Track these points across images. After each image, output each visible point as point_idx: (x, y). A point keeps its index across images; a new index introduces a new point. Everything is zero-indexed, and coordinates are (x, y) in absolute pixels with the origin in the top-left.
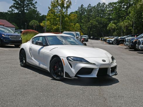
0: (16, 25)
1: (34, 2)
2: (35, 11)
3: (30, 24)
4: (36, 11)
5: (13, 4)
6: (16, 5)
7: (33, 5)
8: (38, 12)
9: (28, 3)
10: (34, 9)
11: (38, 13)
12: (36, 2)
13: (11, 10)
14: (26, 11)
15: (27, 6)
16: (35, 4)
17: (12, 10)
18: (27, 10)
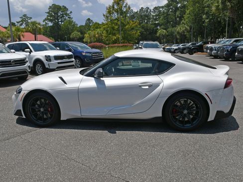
0: (53, 39)
1: (68, 12)
2: (70, 22)
3: (71, 37)
4: (72, 21)
5: (46, 17)
6: (49, 18)
7: (68, 15)
8: (75, 22)
9: (62, 14)
10: (69, 21)
11: (74, 24)
12: (71, 12)
13: (44, 23)
14: (60, 23)
15: (61, 17)
16: (70, 14)
17: (46, 24)
18: (61, 21)
